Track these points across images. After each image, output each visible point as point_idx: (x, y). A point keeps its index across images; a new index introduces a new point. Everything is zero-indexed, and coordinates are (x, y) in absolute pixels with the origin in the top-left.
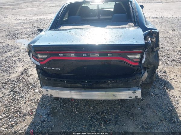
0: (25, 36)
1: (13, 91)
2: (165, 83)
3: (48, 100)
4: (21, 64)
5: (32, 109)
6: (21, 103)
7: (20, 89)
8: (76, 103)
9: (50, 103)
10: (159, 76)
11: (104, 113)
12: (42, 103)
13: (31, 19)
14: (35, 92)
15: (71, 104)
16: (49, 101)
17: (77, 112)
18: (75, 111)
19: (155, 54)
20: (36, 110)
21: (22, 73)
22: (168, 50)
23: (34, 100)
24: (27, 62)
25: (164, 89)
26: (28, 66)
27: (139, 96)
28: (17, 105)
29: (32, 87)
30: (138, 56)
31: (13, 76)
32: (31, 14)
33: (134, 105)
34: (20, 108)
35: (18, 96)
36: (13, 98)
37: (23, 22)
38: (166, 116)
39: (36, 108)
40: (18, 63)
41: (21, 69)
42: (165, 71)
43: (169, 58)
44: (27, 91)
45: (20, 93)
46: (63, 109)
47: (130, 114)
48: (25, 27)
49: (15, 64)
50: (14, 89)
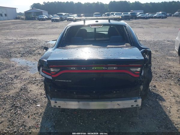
0: (18, 55)
1: (14, 106)
2: (156, 96)
3: (51, 114)
4: (18, 81)
5: (37, 123)
6: (25, 117)
7: (21, 104)
8: (79, 116)
9: (54, 116)
10: (151, 90)
11: (107, 123)
12: (46, 116)
13: (22, 40)
14: (37, 106)
15: (74, 116)
16: (53, 114)
17: (81, 124)
18: (80, 122)
19: (148, 69)
20: (41, 123)
21: (21, 90)
22: (154, 68)
23: (38, 114)
24: (25, 79)
25: (156, 101)
26: (25, 83)
27: (140, 104)
28: (20, 119)
29: (33, 102)
30: (139, 69)
31: (12, 92)
32: (21, 35)
33: (132, 115)
34: (24, 122)
35: (20, 110)
36: (15, 113)
37: (14, 42)
38: (162, 123)
39: (41, 121)
40: (15, 80)
41: (19, 86)
42: (155, 86)
43: (156, 74)
44: (29, 105)
45: (22, 108)
46: (67, 121)
47: (130, 123)
48: (17, 46)
49: (12, 81)
50: (15, 104)
